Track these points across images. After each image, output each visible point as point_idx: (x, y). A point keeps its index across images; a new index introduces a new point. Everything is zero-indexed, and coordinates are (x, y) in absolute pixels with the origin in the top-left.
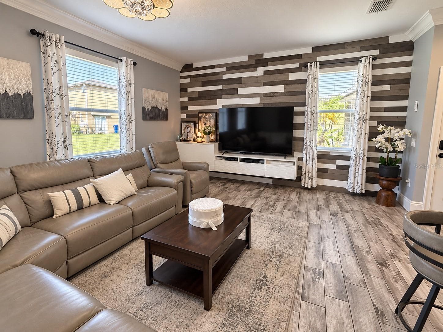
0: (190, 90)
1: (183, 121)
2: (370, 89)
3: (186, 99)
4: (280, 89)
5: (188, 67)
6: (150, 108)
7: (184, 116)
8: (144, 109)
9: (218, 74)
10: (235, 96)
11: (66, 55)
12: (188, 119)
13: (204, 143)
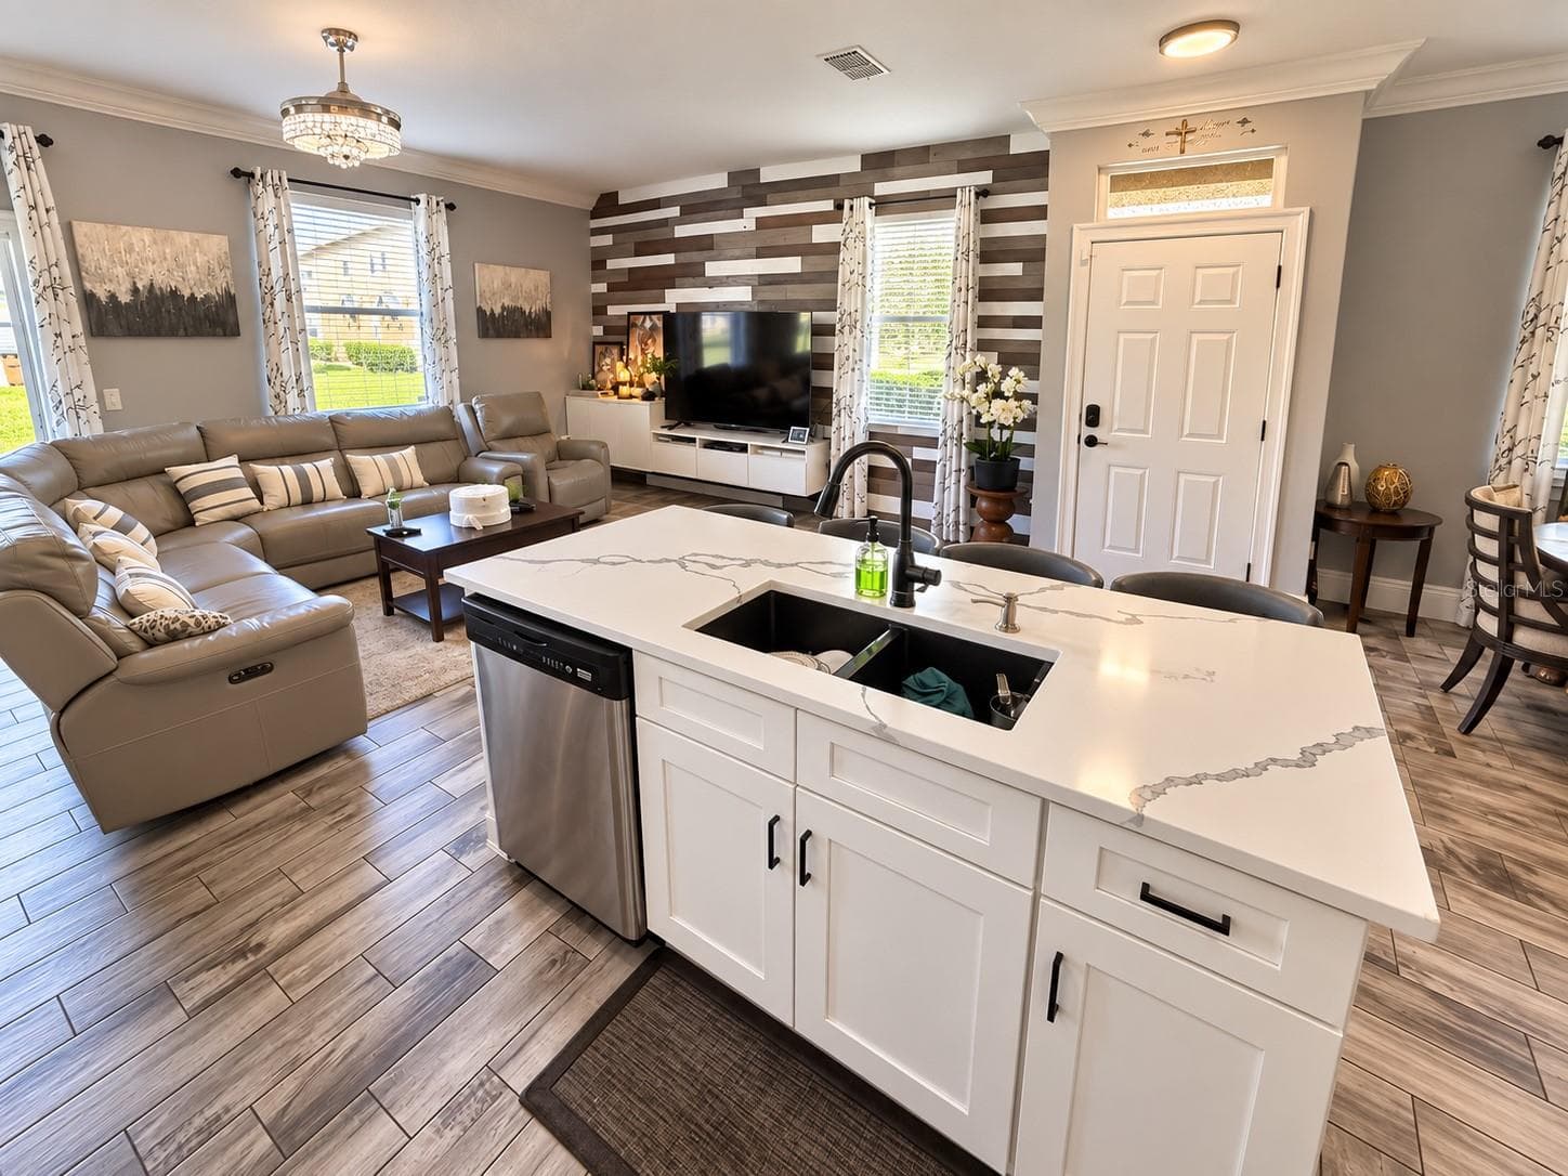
0: (612, 264)
1: (596, 343)
2: (972, 270)
3: (601, 288)
4: (792, 265)
5: (608, 203)
6: (498, 311)
7: (598, 331)
8: (480, 311)
9: (664, 223)
10: (699, 280)
11: (292, 205)
12: (611, 338)
13: (634, 400)
